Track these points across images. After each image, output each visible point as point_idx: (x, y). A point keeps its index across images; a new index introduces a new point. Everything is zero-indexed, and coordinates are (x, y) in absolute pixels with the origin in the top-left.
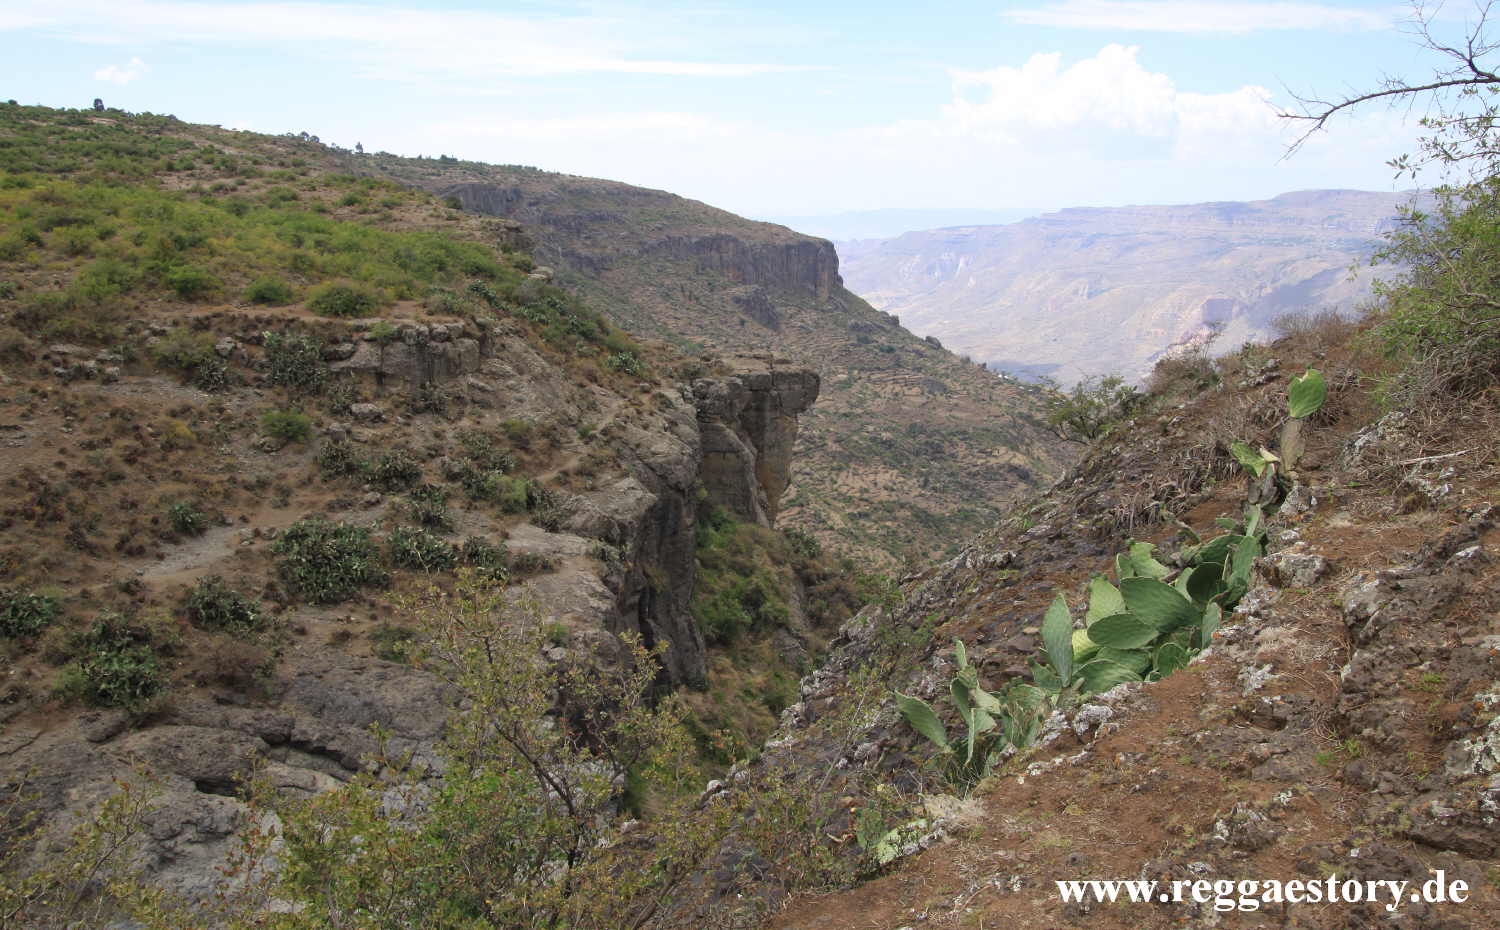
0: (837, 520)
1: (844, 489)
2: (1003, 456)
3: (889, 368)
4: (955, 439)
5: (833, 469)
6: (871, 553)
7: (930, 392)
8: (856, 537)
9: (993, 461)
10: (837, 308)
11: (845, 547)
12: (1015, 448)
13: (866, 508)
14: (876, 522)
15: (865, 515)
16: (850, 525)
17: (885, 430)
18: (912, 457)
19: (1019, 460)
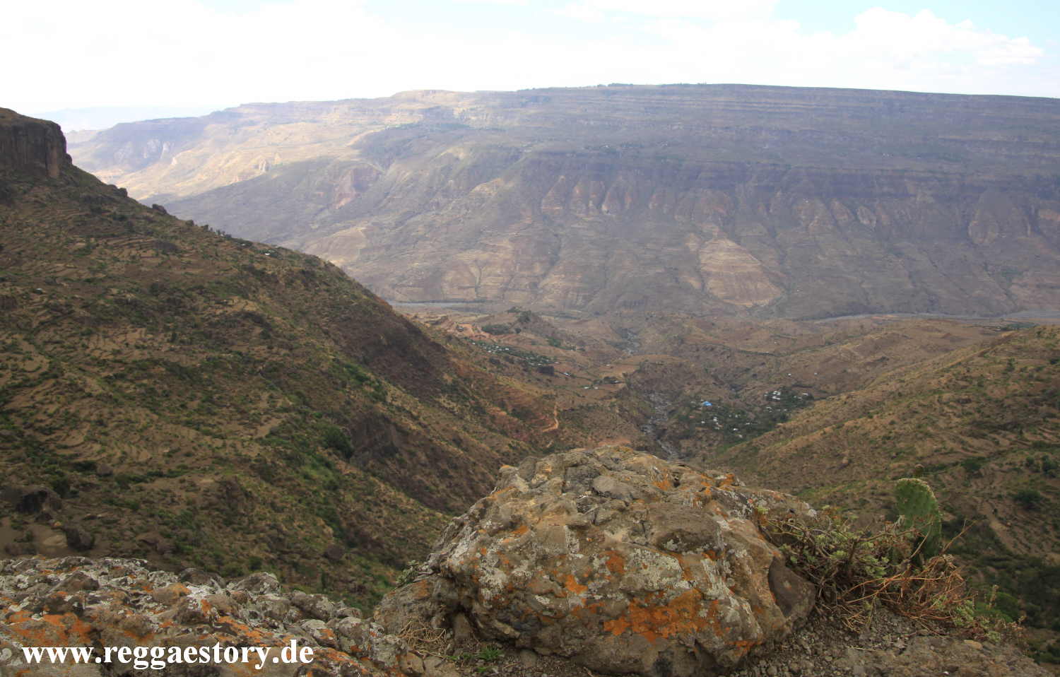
0: (94, 385)
1: (97, 354)
2: (239, 304)
3: (123, 234)
4: (194, 294)
5: (83, 334)
6: (132, 414)
7: (163, 253)
8: (116, 400)
9: (229, 310)
10: (68, 184)
11: (106, 411)
12: (246, 297)
13: (120, 369)
14: (132, 381)
15: (121, 377)
16: (107, 388)
17: (129, 292)
18: (157, 314)
19: (251, 307)
